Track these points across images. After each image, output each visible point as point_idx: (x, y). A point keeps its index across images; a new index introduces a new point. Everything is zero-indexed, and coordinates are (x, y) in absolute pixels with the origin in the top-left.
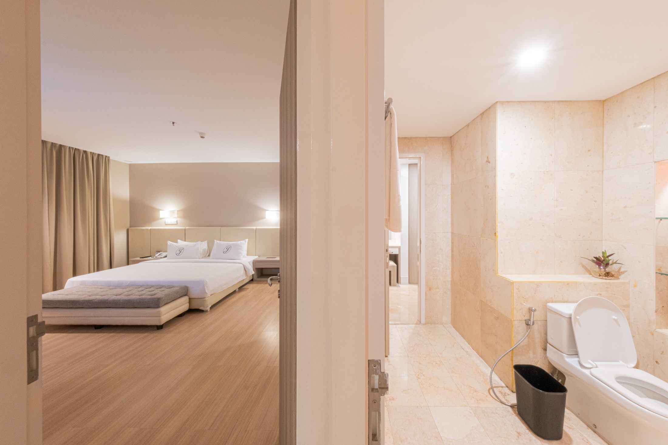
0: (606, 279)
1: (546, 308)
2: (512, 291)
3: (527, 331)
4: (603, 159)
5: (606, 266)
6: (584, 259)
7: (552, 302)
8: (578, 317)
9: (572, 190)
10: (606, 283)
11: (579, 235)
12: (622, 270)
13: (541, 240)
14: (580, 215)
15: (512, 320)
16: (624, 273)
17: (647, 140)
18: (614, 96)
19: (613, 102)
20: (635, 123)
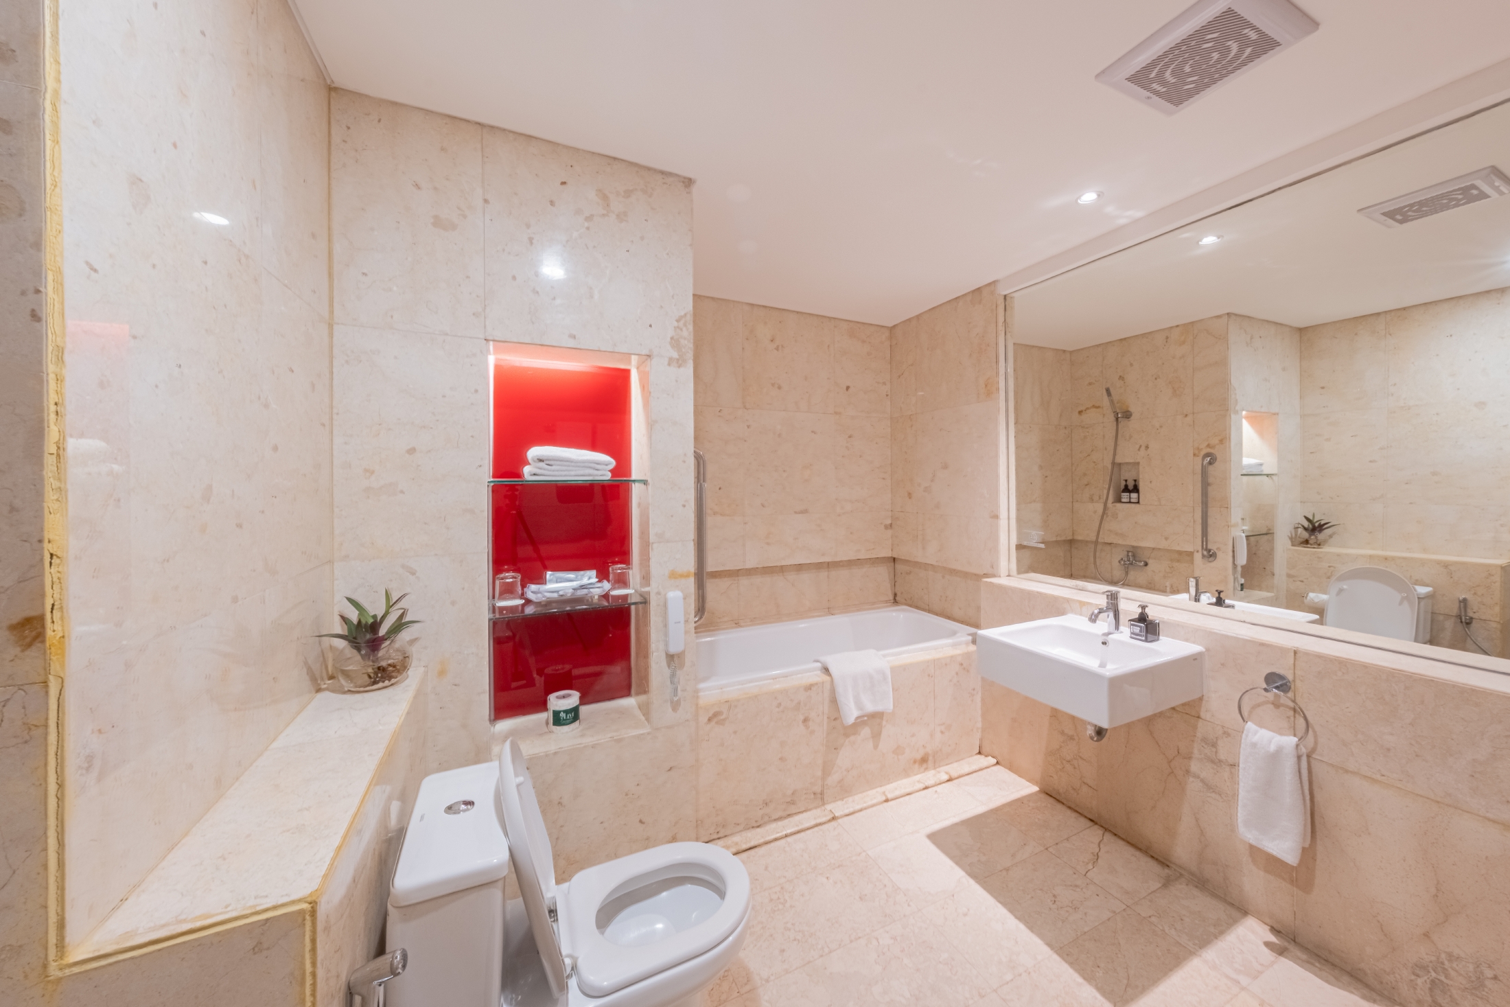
4: (331, 285)
17: (468, 277)
18: (367, 96)
19: (368, 114)
20: (436, 217)
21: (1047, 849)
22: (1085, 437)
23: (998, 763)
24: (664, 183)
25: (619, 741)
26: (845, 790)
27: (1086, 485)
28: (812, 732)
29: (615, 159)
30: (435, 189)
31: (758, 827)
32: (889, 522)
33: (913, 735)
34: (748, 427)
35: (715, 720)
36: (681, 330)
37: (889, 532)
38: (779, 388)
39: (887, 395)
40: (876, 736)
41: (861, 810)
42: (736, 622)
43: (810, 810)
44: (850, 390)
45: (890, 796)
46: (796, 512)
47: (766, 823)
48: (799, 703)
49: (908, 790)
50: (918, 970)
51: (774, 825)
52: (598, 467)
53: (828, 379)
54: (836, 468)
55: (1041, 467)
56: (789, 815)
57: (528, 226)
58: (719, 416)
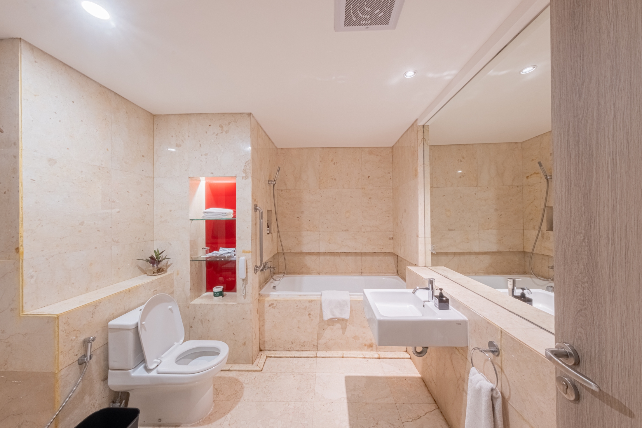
0: (159, 275)
1: (106, 329)
2: (56, 329)
3: (81, 373)
4: (154, 167)
5: (158, 263)
6: (140, 260)
7: (114, 318)
8: (144, 323)
9: (129, 192)
10: (159, 278)
11: (136, 238)
12: (169, 263)
13: (96, 248)
14: (136, 218)
15: (57, 372)
16: (170, 266)
17: (184, 160)
18: (161, 115)
19: (161, 120)
20: (177, 144)
21: (396, 403)
22: (530, 191)
23: (411, 358)
24: (241, 117)
25: (226, 305)
26: (328, 348)
27: (531, 220)
28: (312, 320)
29: (225, 113)
30: (177, 136)
31: (289, 351)
32: (391, 236)
33: (364, 333)
34: (321, 196)
35: (271, 306)
36: (247, 166)
37: (392, 241)
38: (335, 180)
39: (390, 178)
40: (344, 329)
41: (329, 357)
42: (319, 273)
43: (311, 351)
44: (370, 178)
45: (344, 356)
46: (343, 231)
47: (292, 350)
48: (306, 307)
49: (354, 356)
50: (291, 422)
51: (294, 352)
52: (223, 214)
53: (359, 174)
54: (362, 212)
55: (496, 210)
56: (302, 351)
57: (199, 141)
58: (310, 193)
